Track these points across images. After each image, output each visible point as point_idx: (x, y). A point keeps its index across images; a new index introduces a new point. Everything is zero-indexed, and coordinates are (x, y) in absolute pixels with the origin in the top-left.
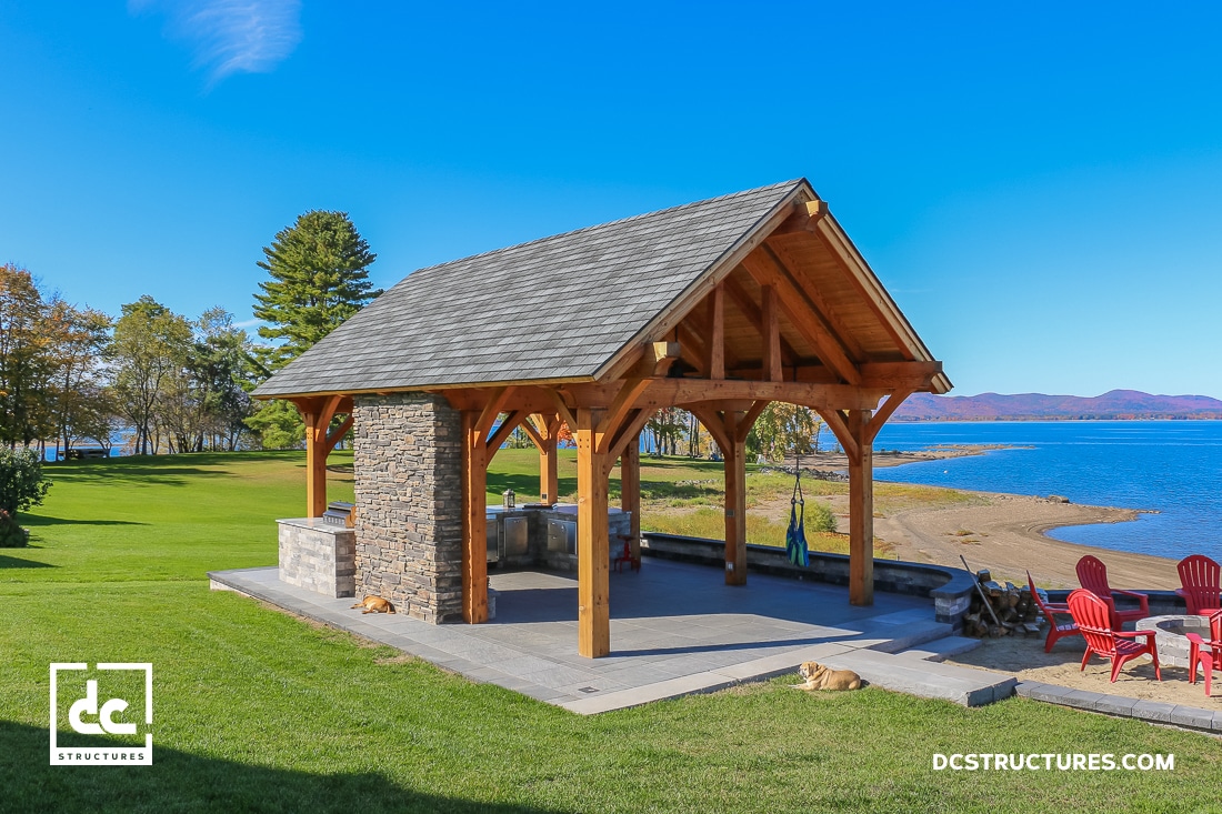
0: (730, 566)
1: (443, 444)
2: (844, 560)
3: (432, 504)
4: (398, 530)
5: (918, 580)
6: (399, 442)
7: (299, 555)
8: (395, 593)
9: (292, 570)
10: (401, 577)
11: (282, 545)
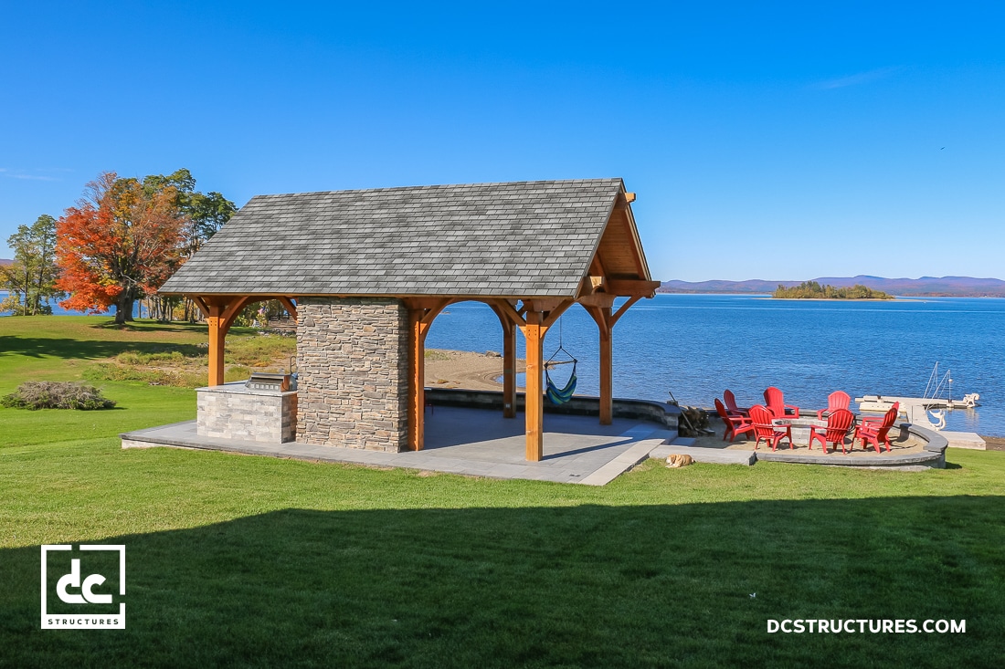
0: (508, 406)
1: (402, 332)
2: (596, 400)
3: (396, 372)
4: (354, 390)
5: (625, 409)
6: (355, 330)
7: (229, 414)
8: (348, 435)
9: (218, 427)
10: (356, 424)
11: (202, 408)
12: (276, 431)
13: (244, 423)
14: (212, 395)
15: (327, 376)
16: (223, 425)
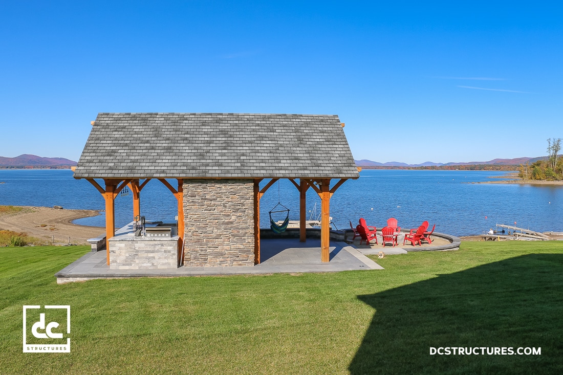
3: (252, 221)
4: (224, 233)
6: (224, 198)
7: (136, 254)
8: (221, 259)
9: (127, 263)
10: (226, 252)
11: (113, 252)
12: (173, 261)
13: (148, 258)
14: (121, 243)
15: (205, 226)
16: (131, 261)
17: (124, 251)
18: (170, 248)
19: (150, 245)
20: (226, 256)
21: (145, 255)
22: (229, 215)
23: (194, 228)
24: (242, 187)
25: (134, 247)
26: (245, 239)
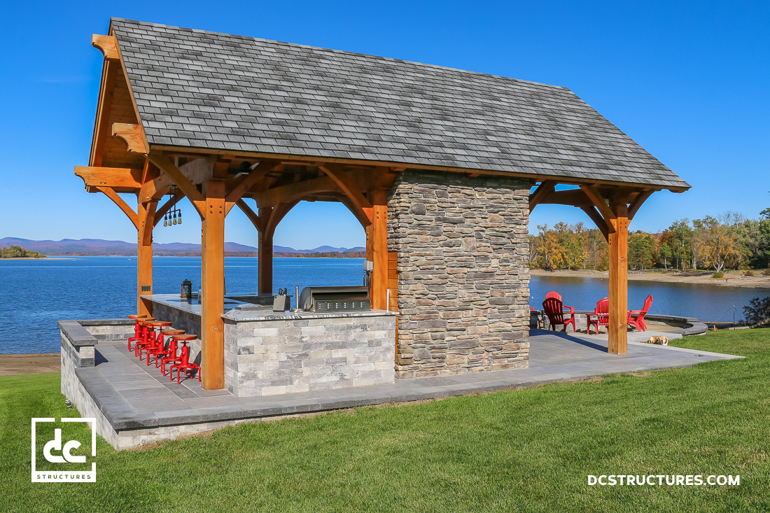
7: (303, 353)
8: (471, 356)
9: (282, 377)
10: (480, 340)
11: (248, 350)
12: (386, 366)
13: (332, 363)
14: (269, 327)
15: (444, 281)
16: (293, 372)
17: (275, 347)
18: (379, 335)
19: (336, 328)
20: (480, 348)
21: (325, 355)
22: (486, 258)
23: (420, 288)
24: (511, 196)
25: (299, 336)
26: (513, 310)
